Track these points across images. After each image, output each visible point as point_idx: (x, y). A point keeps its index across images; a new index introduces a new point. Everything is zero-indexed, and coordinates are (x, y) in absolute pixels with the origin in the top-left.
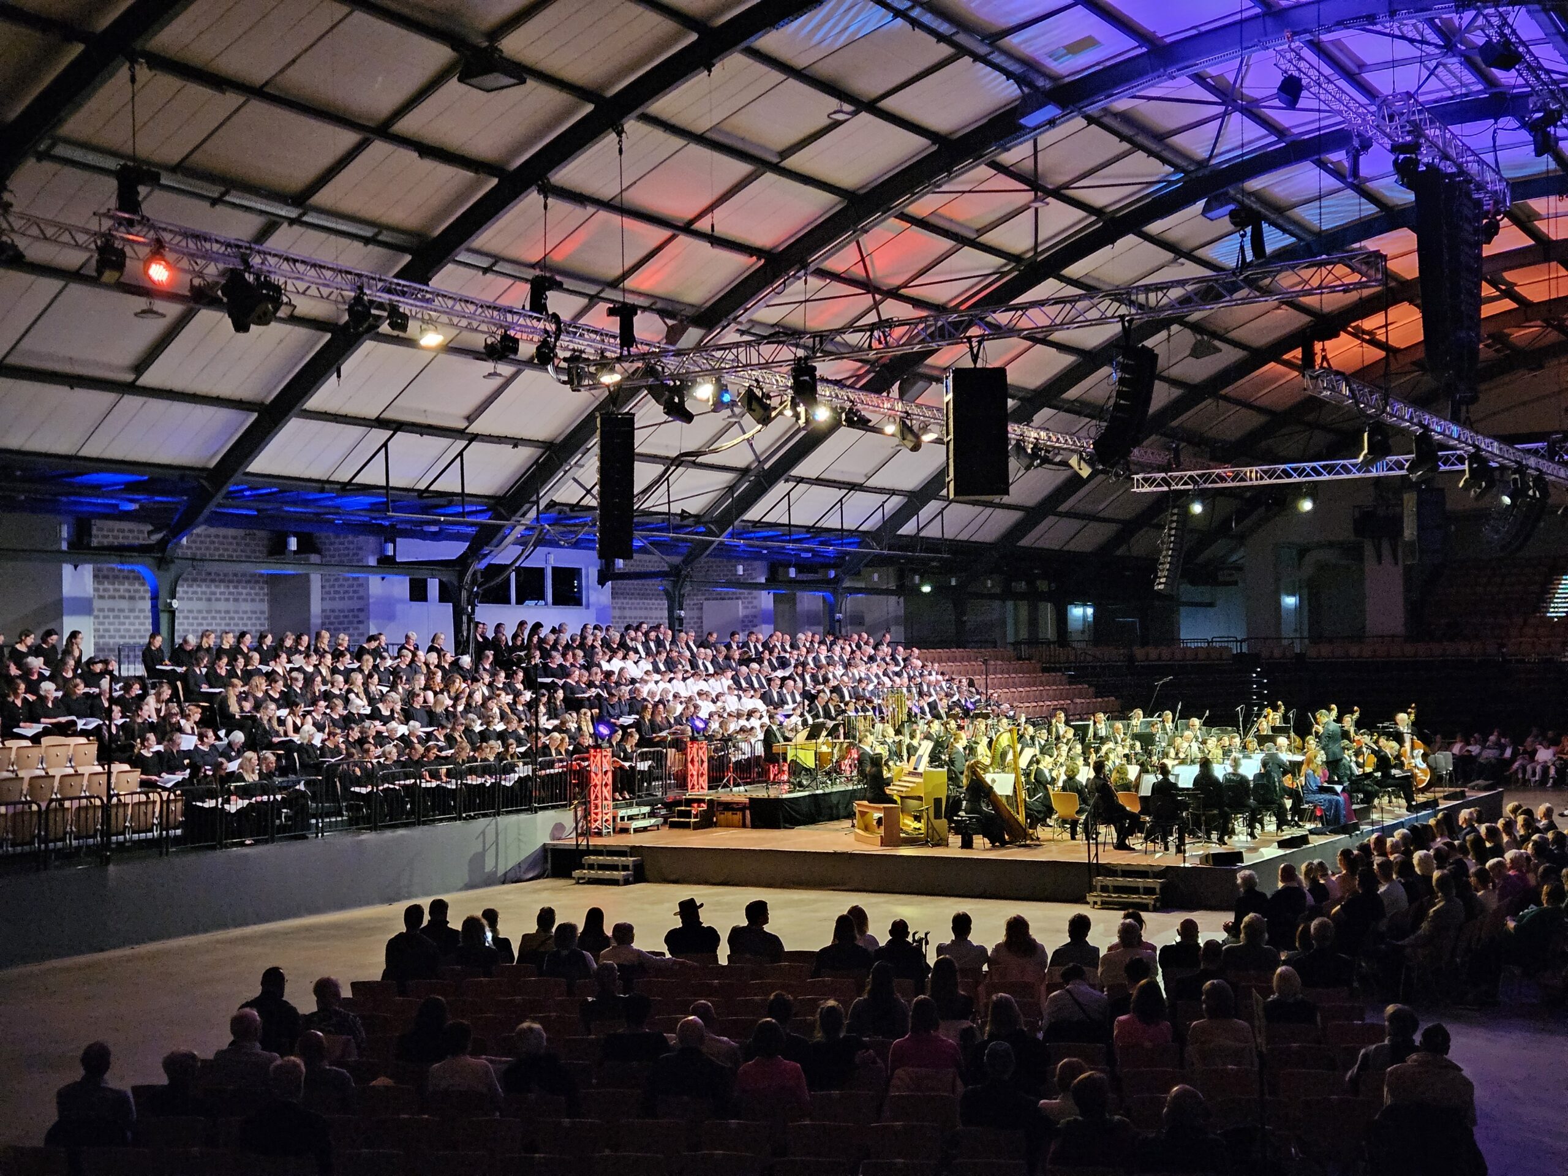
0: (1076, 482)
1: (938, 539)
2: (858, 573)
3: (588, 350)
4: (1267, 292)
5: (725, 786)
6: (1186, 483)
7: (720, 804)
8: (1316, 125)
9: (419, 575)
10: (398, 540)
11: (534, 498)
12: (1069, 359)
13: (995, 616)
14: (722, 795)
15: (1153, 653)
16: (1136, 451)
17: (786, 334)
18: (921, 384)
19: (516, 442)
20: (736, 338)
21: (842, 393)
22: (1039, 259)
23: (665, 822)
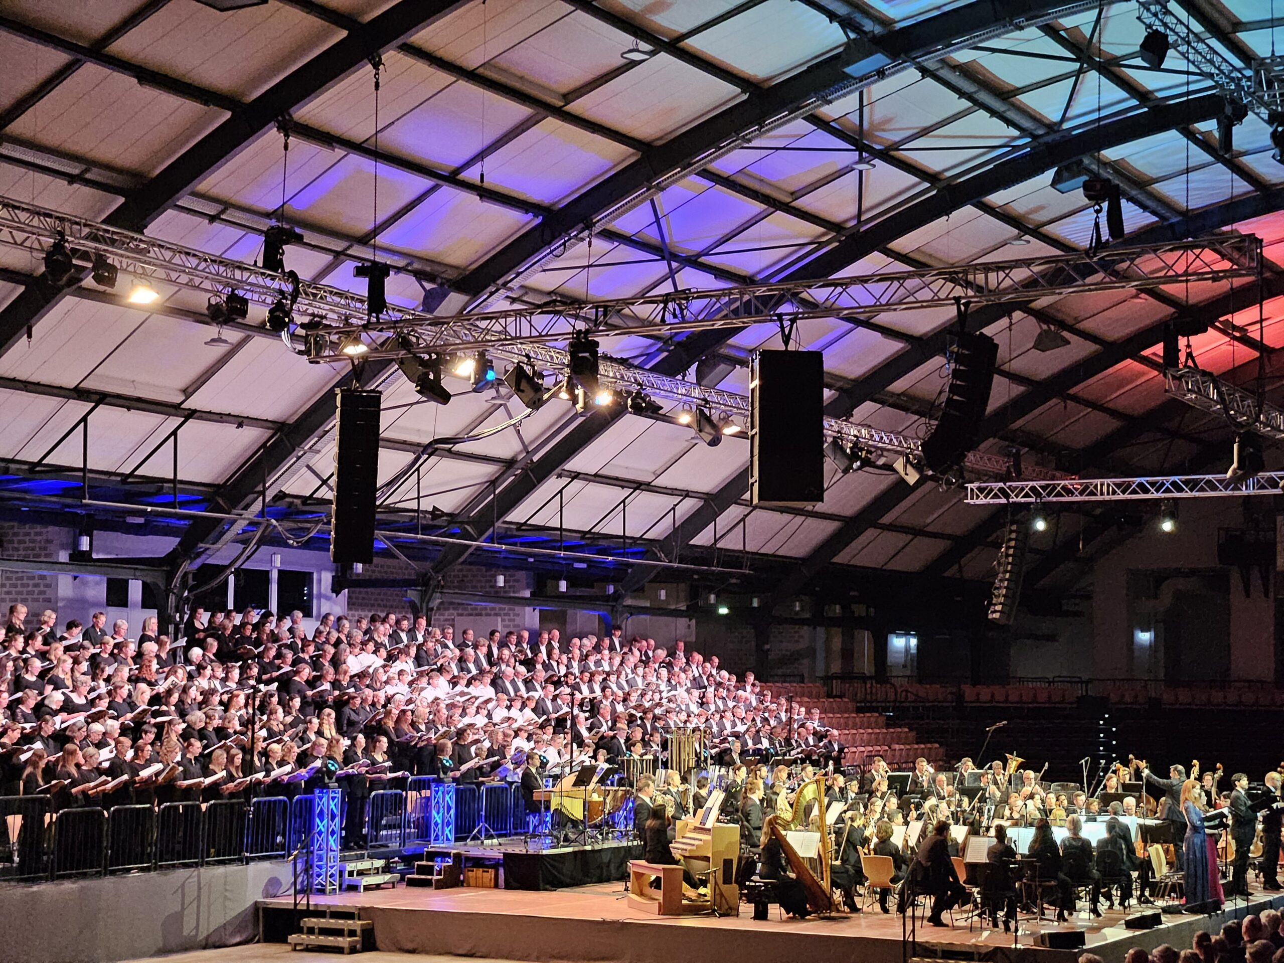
0: (900, 488)
1: (740, 551)
2: (641, 589)
3: (331, 315)
4: (1125, 277)
5: (475, 838)
6: (1027, 495)
7: (468, 859)
8: (1184, 89)
9: (120, 574)
10: (95, 532)
11: (260, 488)
12: (896, 346)
13: (803, 645)
14: (471, 848)
15: (985, 693)
16: (970, 456)
17: (564, 303)
18: (722, 367)
19: (241, 421)
20: (506, 306)
21: (629, 374)
22: (862, 230)
23: (402, 879)
